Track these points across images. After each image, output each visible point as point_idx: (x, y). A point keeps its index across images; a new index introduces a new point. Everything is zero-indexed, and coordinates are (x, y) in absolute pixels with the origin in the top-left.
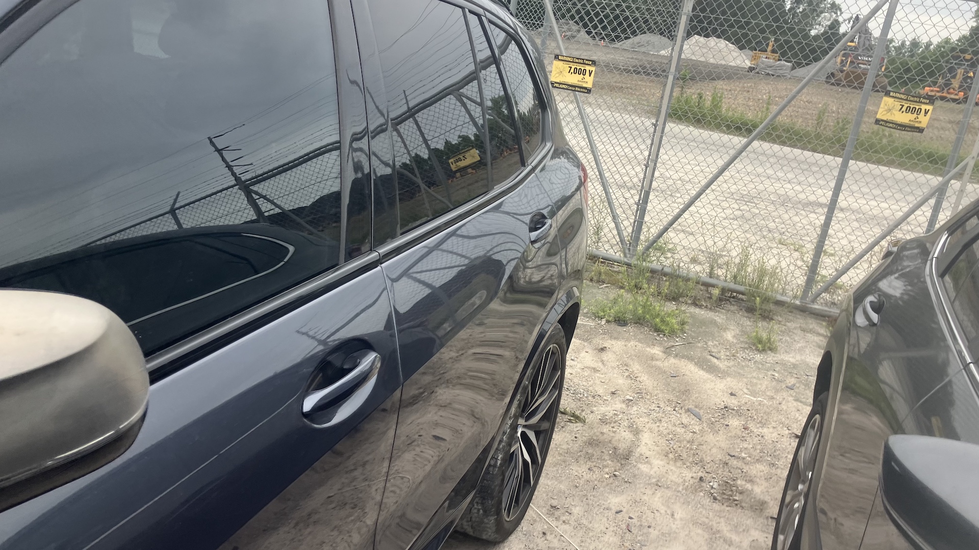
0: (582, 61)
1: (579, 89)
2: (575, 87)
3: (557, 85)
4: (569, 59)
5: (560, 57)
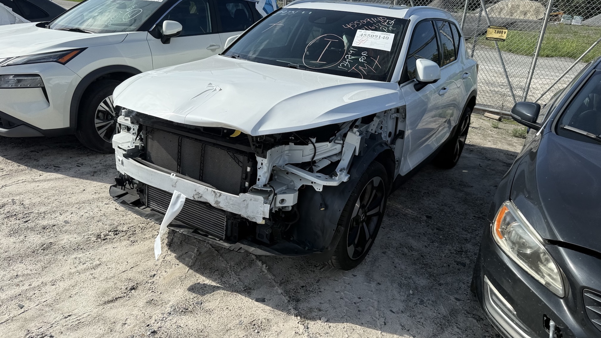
0: (501, 28)
1: (499, 40)
2: (497, 39)
3: (489, 39)
4: (495, 27)
5: (491, 27)
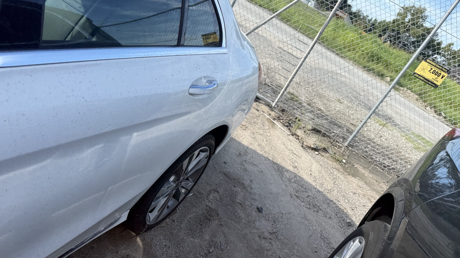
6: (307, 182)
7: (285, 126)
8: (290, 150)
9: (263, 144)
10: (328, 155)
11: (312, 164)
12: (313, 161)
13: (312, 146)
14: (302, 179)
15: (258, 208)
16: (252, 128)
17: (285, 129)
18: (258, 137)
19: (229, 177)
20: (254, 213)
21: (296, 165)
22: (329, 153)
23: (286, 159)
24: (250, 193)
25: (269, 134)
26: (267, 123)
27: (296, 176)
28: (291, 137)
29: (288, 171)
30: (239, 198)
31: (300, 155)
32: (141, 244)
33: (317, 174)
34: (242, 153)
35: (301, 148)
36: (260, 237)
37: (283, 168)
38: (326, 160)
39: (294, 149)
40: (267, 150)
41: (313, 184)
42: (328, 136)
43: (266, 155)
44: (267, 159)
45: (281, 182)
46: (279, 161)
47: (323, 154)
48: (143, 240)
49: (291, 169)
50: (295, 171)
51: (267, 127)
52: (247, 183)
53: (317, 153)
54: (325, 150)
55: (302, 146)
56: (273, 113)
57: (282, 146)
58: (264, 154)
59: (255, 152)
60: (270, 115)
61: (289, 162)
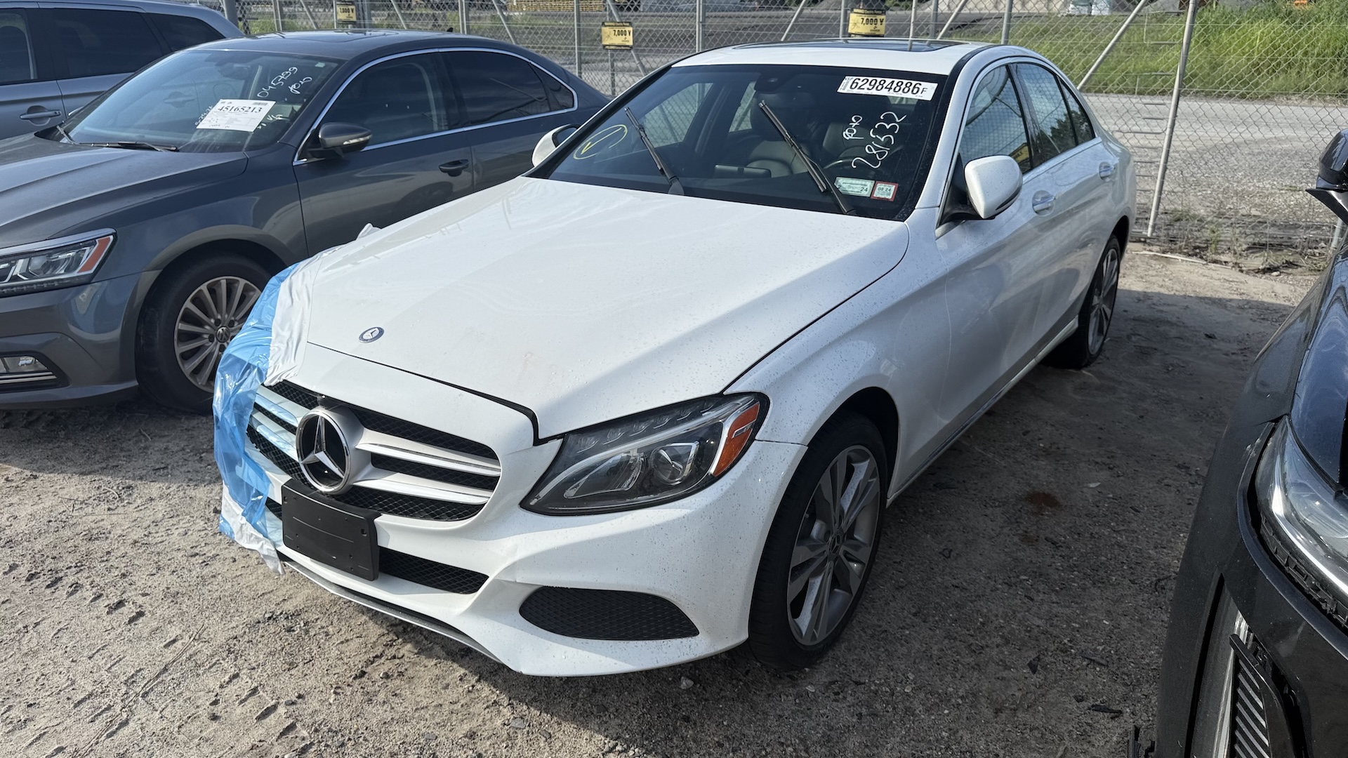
6: (1273, 304)
7: (1190, 255)
8: (1219, 279)
9: (1167, 284)
10: (1299, 269)
11: (1273, 286)
12: (1273, 283)
13: (1261, 267)
14: (1263, 303)
15: (1207, 335)
16: (1133, 273)
17: (1194, 259)
18: (1154, 279)
19: (1143, 321)
20: (1203, 340)
21: (1242, 291)
22: (1301, 267)
23: (1219, 289)
24: (1185, 327)
25: (1168, 273)
26: (1153, 262)
27: (1248, 302)
28: (1212, 266)
29: (1231, 300)
30: (1173, 333)
31: (1243, 280)
32: (1090, 374)
33: (1288, 294)
34: (1142, 298)
35: (1240, 273)
36: (1227, 355)
37: (1220, 300)
38: (1300, 277)
39: (1227, 278)
40: (1179, 288)
41: (1287, 303)
42: (1288, 246)
43: (1182, 294)
44: (1185, 297)
45: (1227, 312)
46: (1209, 294)
47: (1290, 270)
48: (1090, 371)
49: (1235, 297)
50: (1244, 297)
51: (1158, 266)
52: (1174, 320)
53: (1275, 273)
54: (1290, 265)
55: (1242, 271)
56: (1155, 248)
57: (1204, 279)
58: (1177, 293)
59: (1159, 294)
60: (1150, 251)
61: (1227, 291)
